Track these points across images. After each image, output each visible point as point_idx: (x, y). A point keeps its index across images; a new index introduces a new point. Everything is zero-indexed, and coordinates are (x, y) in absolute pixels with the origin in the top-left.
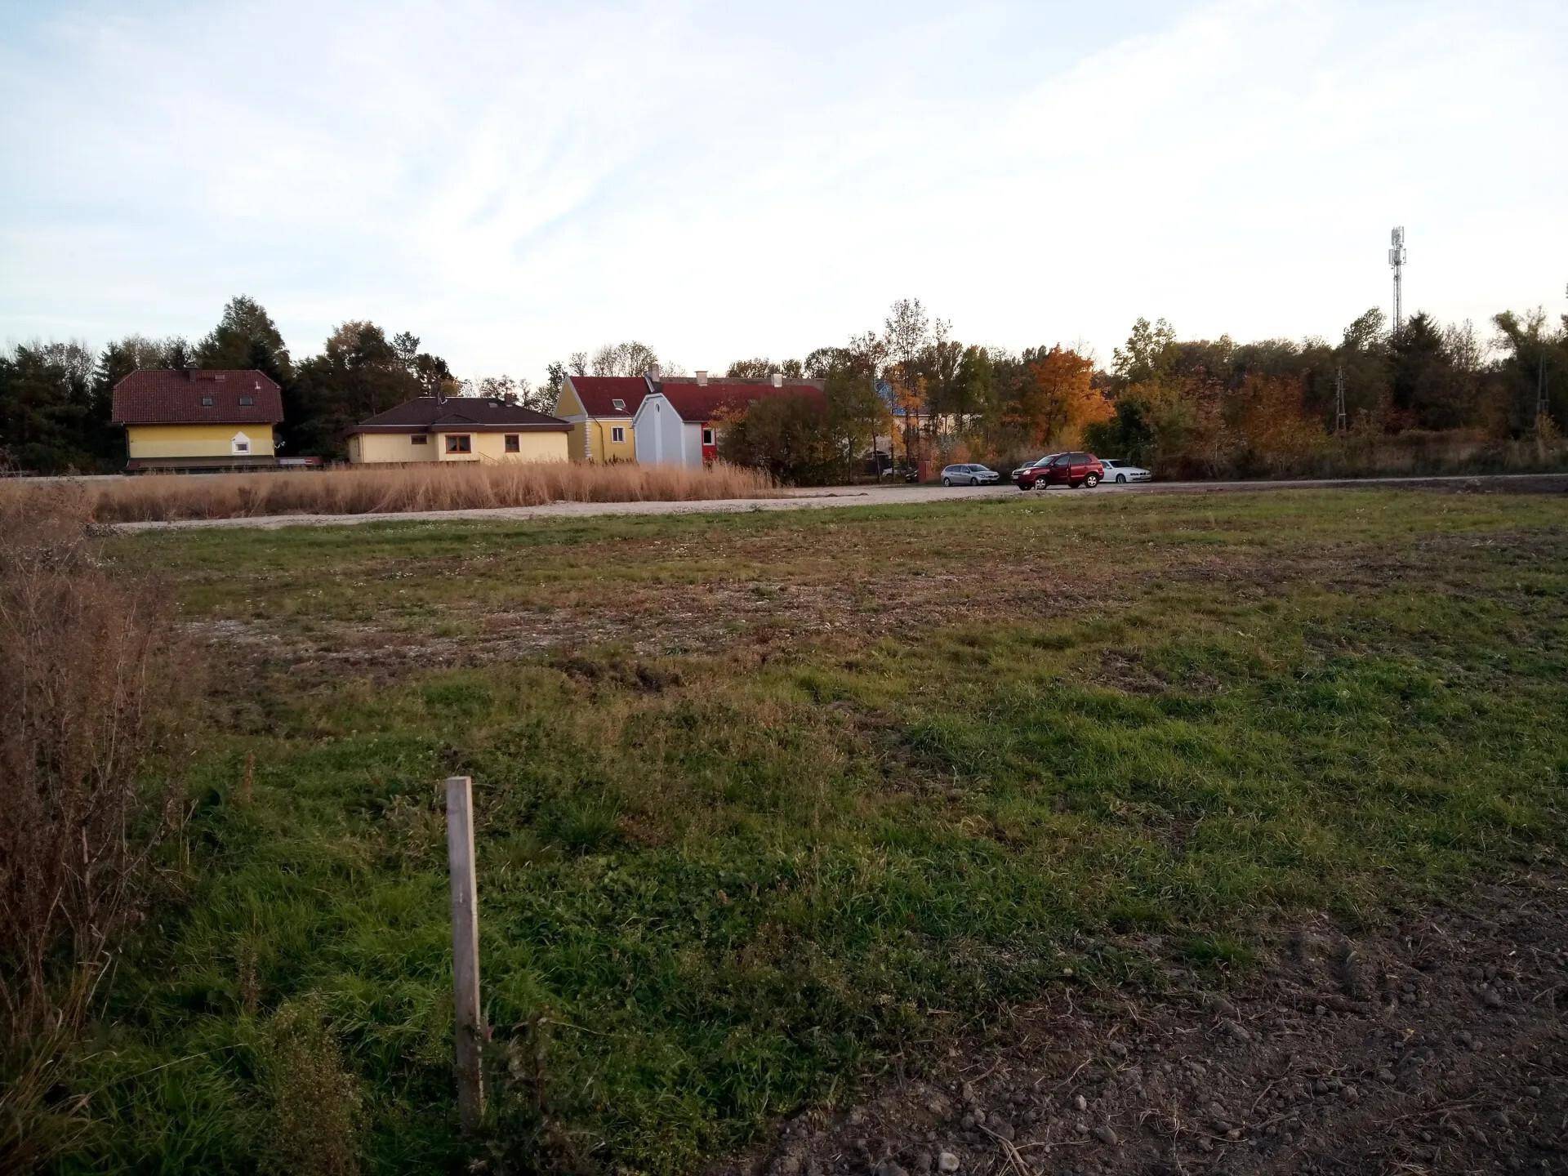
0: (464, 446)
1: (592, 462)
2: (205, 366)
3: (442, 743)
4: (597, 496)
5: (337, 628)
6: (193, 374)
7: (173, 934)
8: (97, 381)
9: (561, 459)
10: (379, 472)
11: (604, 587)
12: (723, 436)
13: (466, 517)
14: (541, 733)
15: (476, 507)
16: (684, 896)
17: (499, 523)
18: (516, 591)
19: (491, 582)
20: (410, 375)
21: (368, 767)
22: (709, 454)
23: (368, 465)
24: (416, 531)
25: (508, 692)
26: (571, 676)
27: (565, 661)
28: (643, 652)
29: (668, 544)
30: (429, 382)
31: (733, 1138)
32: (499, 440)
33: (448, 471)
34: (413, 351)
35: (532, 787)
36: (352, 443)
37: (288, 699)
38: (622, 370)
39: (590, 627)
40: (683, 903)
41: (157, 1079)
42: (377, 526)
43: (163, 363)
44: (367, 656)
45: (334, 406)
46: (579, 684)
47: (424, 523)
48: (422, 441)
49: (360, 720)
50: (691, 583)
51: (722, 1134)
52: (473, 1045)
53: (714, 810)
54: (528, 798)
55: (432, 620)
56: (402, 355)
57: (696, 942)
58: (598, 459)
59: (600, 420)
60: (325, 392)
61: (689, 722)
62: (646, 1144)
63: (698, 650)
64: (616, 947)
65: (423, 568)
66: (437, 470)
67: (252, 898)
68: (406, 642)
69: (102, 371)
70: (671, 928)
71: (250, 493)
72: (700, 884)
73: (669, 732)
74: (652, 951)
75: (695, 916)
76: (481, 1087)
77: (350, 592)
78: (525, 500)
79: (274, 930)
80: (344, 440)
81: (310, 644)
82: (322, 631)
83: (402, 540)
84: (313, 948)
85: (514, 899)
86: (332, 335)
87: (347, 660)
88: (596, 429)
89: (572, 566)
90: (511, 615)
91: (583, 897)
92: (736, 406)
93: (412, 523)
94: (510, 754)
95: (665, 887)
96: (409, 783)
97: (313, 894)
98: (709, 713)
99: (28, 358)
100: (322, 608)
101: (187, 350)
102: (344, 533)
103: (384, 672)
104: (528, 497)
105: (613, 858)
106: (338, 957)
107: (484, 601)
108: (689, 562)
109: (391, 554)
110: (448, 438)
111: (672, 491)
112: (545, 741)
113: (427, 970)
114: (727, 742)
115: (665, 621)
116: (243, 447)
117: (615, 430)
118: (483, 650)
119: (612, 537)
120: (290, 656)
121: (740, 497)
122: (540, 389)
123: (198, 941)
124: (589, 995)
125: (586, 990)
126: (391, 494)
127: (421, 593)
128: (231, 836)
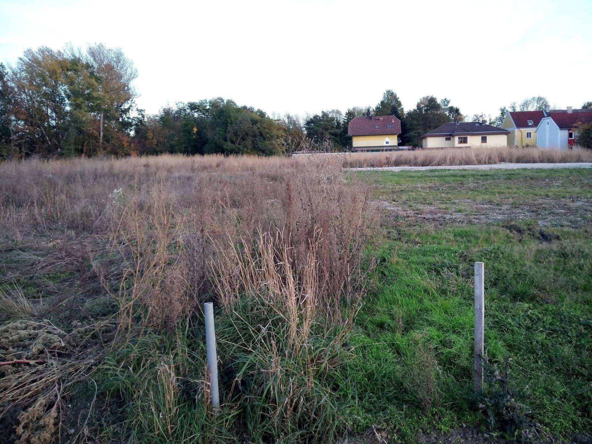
0: (464, 141)
1: (517, 147)
2: (376, 115)
3: (460, 251)
4: (518, 161)
5: (421, 207)
6: (373, 118)
7: (373, 303)
8: (344, 121)
9: (504, 146)
10: (433, 151)
11: (523, 197)
12: (579, 134)
13: (465, 168)
14: (499, 253)
15: (469, 165)
16: (563, 325)
17: (477, 171)
18: (487, 197)
19: (476, 193)
20: (446, 114)
21: (434, 256)
22: (571, 143)
23: (429, 148)
24: (447, 173)
25: (485, 235)
26: (511, 231)
27: (509, 225)
28: (541, 224)
29: (552, 181)
30: (453, 117)
31: (589, 427)
32: (479, 138)
33: (459, 150)
34: (447, 105)
35: (496, 272)
36: (424, 141)
37: (406, 229)
38: (532, 108)
39: (519, 213)
40: (563, 328)
41: (372, 348)
42: (432, 171)
43: (364, 114)
44: (431, 217)
45: (418, 127)
46: (514, 235)
47: (449, 170)
48: (449, 139)
49: (430, 239)
50: (564, 197)
51: (583, 423)
52: (480, 362)
53: (577, 293)
54: (495, 276)
55: (454, 206)
56: (443, 107)
57: (569, 345)
58: (519, 145)
59: (521, 129)
60: (415, 122)
61: (564, 255)
62: (548, 417)
63: (568, 226)
64: (534, 339)
65: (449, 187)
66: (454, 150)
67: (398, 295)
68: (445, 213)
69: (345, 118)
70: (558, 337)
71: (389, 158)
72: (571, 322)
73: (556, 258)
74: (550, 344)
75: (569, 334)
76: (483, 378)
77: (424, 194)
78: (488, 162)
79: (405, 307)
80: (421, 140)
81: (412, 211)
82: (415, 207)
83: (441, 176)
84: (418, 316)
85: (490, 313)
86: (419, 101)
87: (425, 218)
88: (519, 133)
89: (509, 188)
90: (485, 206)
91: (519, 318)
92: (586, 121)
93: (445, 170)
94: (487, 259)
95: (555, 320)
96: (449, 264)
97: (417, 297)
98: (574, 253)
99: (325, 115)
100: (415, 199)
101: (371, 110)
102: (421, 173)
103: (438, 223)
104: (490, 161)
105: (531, 305)
106: (427, 321)
107: (474, 200)
108: (561, 189)
109: (438, 181)
110: (459, 138)
111: (553, 158)
112: (501, 255)
113: (459, 332)
114: (583, 266)
115: (552, 213)
116: (387, 143)
117: (528, 133)
118: (474, 218)
119: (526, 177)
120: (405, 215)
121: (586, 162)
122: (496, 118)
123: (381, 306)
124: (523, 355)
125: (521, 353)
126: (437, 159)
127: (449, 196)
128: (389, 273)
